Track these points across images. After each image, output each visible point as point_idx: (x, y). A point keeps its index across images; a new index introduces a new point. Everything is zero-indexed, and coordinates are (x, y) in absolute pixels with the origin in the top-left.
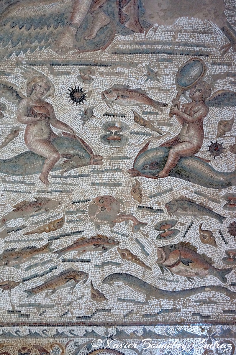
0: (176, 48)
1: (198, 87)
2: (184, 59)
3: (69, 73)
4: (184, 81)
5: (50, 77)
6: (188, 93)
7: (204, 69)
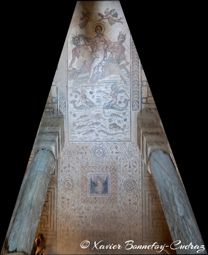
0: (111, 81)
1: (116, 89)
2: (112, 84)
3: (89, 88)
4: (113, 88)
5: (86, 89)
6: (113, 91)
7: (117, 85)
